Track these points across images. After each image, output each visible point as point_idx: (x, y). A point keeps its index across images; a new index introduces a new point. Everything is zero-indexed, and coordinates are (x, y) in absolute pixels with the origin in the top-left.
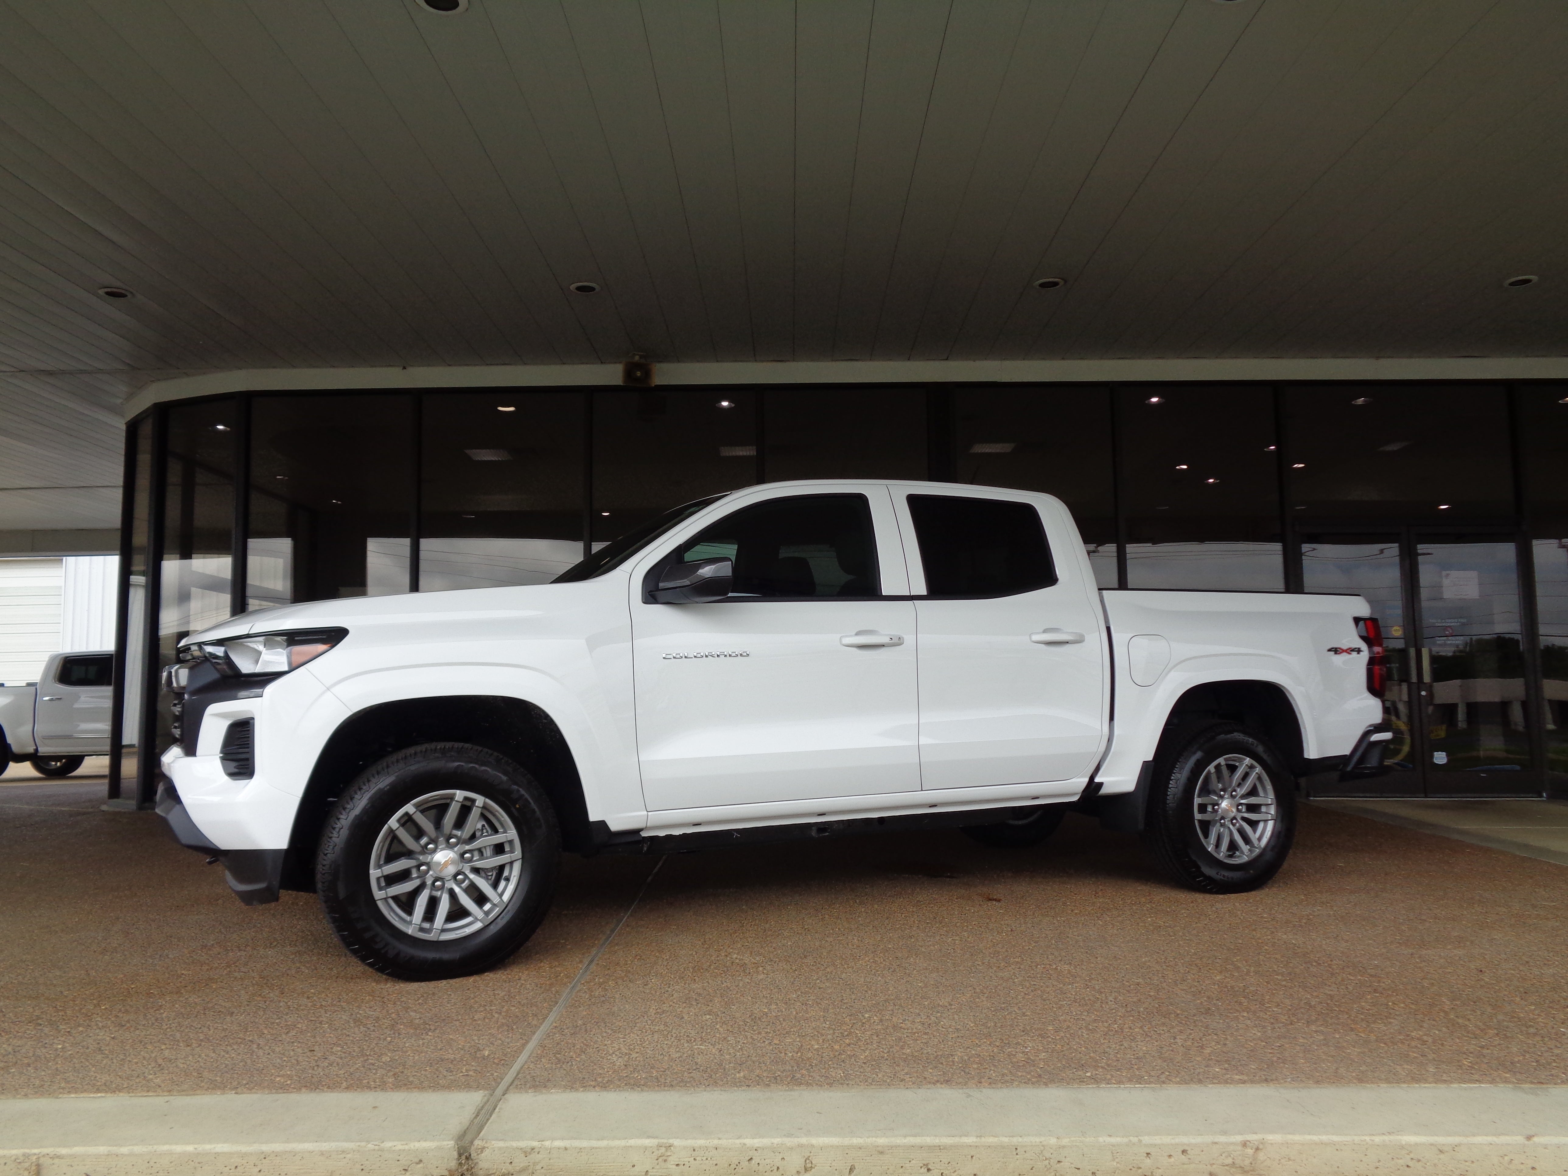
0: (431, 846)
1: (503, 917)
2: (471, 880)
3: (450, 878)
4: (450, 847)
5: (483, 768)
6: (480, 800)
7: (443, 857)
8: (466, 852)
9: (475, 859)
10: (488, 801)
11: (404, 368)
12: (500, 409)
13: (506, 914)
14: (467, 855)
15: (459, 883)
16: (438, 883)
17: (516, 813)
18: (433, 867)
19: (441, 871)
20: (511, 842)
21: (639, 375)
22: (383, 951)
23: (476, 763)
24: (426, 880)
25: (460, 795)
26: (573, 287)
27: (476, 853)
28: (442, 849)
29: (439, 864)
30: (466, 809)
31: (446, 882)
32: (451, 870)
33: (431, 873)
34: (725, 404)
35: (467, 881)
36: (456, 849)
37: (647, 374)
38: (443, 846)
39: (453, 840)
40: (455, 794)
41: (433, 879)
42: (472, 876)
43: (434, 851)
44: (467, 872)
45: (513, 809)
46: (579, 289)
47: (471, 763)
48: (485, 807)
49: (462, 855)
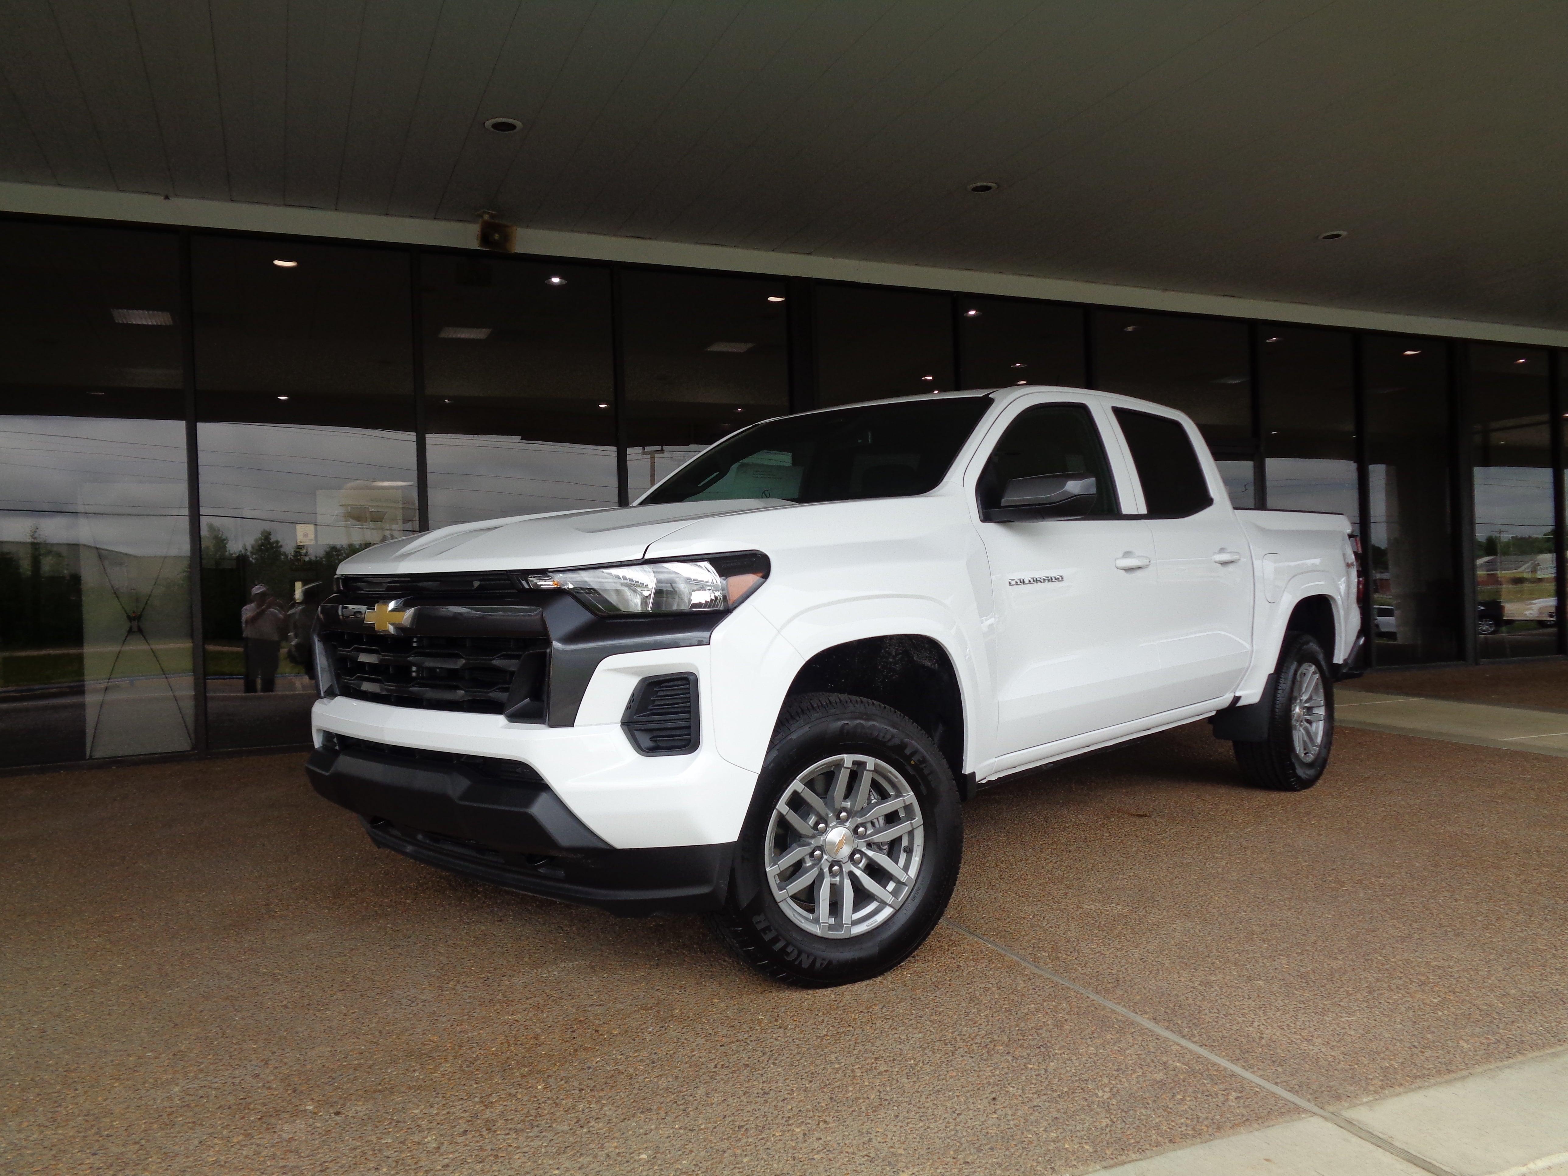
0: (822, 826)
1: (915, 897)
2: (869, 859)
3: (847, 859)
4: (841, 822)
5: (871, 723)
6: (871, 762)
7: (836, 834)
8: (857, 827)
9: (869, 832)
10: (879, 761)
11: (167, 198)
12: (278, 263)
13: (917, 893)
14: (861, 829)
15: (856, 863)
16: (836, 868)
17: (911, 771)
18: (827, 848)
19: (836, 853)
20: (908, 808)
21: (496, 238)
22: (796, 963)
23: (861, 719)
24: (823, 867)
25: (848, 759)
26: (488, 123)
27: (869, 825)
28: (833, 828)
29: (832, 844)
30: (855, 776)
31: (843, 865)
32: (846, 851)
33: (825, 857)
34: (556, 280)
35: (864, 860)
36: (847, 824)
37: (506, 238)
38: (834, 823)
39: (843, 814)
40: (843, 760)
41: (829, 864)
42: (870, 853)
43: (824, 831)
44: (864, 849)
45: (908, 768)
46: (496, 126)
47: (856, 718)
48: (877, 770)
49: (855, 831)
